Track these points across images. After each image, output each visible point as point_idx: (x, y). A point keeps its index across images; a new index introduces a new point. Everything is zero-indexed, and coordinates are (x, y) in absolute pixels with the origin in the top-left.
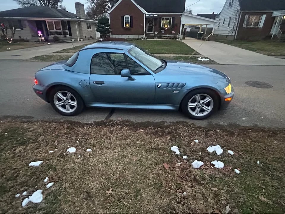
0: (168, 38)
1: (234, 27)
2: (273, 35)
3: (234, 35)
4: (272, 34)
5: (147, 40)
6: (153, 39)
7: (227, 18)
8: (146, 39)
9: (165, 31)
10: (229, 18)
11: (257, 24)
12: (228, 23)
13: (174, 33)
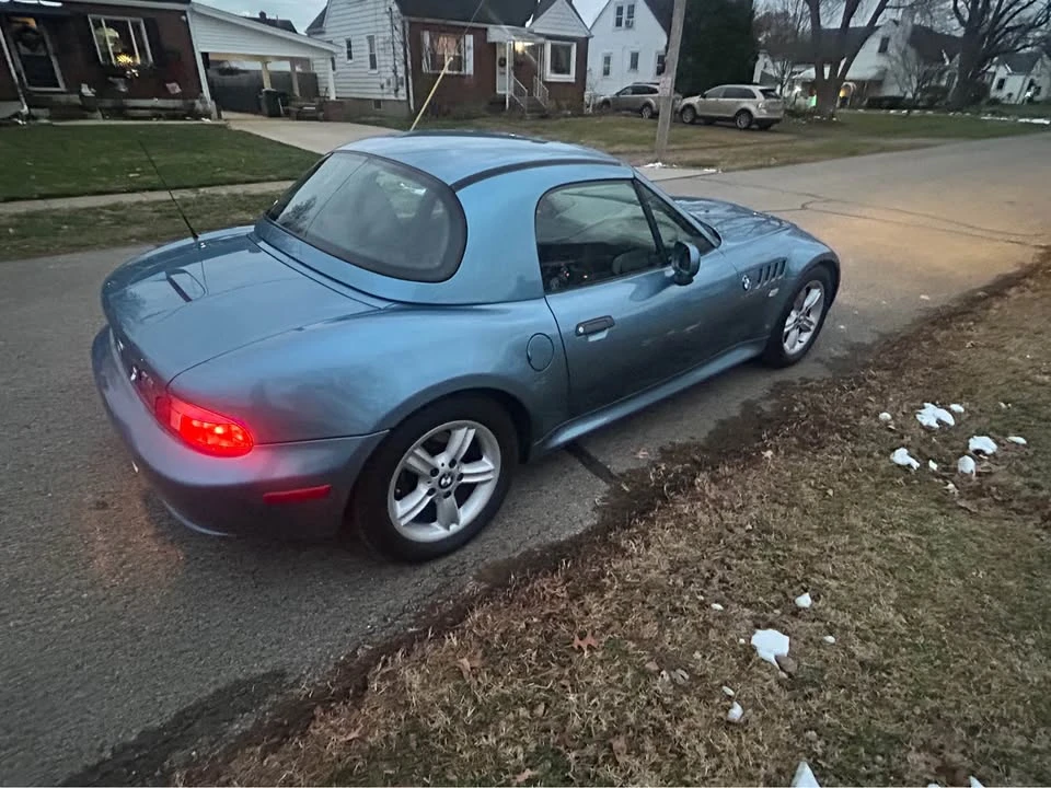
0: (158, 113)
1: (395, 71)
2: (507, 97)
3: (405, 98)
4: (505, 95)
5: (55, 123)
6: (85, 118)
7: (357, 37)
8: (45, 121)
9: (129, 81)
10: (364, 37)
11: (459, 63)
12: (367, 53)
13: (178, 90)
